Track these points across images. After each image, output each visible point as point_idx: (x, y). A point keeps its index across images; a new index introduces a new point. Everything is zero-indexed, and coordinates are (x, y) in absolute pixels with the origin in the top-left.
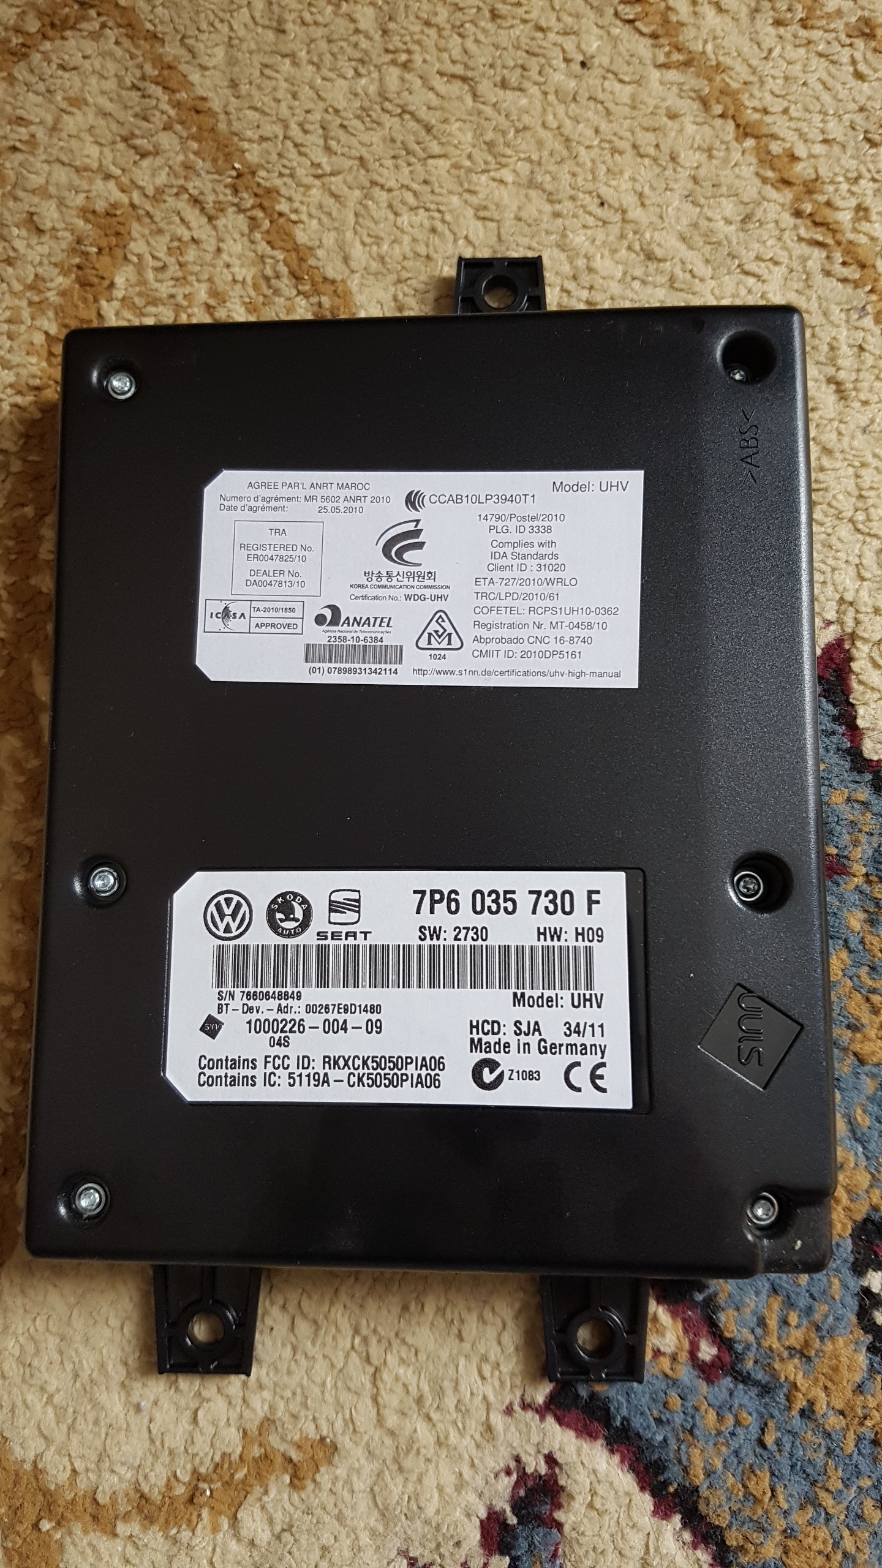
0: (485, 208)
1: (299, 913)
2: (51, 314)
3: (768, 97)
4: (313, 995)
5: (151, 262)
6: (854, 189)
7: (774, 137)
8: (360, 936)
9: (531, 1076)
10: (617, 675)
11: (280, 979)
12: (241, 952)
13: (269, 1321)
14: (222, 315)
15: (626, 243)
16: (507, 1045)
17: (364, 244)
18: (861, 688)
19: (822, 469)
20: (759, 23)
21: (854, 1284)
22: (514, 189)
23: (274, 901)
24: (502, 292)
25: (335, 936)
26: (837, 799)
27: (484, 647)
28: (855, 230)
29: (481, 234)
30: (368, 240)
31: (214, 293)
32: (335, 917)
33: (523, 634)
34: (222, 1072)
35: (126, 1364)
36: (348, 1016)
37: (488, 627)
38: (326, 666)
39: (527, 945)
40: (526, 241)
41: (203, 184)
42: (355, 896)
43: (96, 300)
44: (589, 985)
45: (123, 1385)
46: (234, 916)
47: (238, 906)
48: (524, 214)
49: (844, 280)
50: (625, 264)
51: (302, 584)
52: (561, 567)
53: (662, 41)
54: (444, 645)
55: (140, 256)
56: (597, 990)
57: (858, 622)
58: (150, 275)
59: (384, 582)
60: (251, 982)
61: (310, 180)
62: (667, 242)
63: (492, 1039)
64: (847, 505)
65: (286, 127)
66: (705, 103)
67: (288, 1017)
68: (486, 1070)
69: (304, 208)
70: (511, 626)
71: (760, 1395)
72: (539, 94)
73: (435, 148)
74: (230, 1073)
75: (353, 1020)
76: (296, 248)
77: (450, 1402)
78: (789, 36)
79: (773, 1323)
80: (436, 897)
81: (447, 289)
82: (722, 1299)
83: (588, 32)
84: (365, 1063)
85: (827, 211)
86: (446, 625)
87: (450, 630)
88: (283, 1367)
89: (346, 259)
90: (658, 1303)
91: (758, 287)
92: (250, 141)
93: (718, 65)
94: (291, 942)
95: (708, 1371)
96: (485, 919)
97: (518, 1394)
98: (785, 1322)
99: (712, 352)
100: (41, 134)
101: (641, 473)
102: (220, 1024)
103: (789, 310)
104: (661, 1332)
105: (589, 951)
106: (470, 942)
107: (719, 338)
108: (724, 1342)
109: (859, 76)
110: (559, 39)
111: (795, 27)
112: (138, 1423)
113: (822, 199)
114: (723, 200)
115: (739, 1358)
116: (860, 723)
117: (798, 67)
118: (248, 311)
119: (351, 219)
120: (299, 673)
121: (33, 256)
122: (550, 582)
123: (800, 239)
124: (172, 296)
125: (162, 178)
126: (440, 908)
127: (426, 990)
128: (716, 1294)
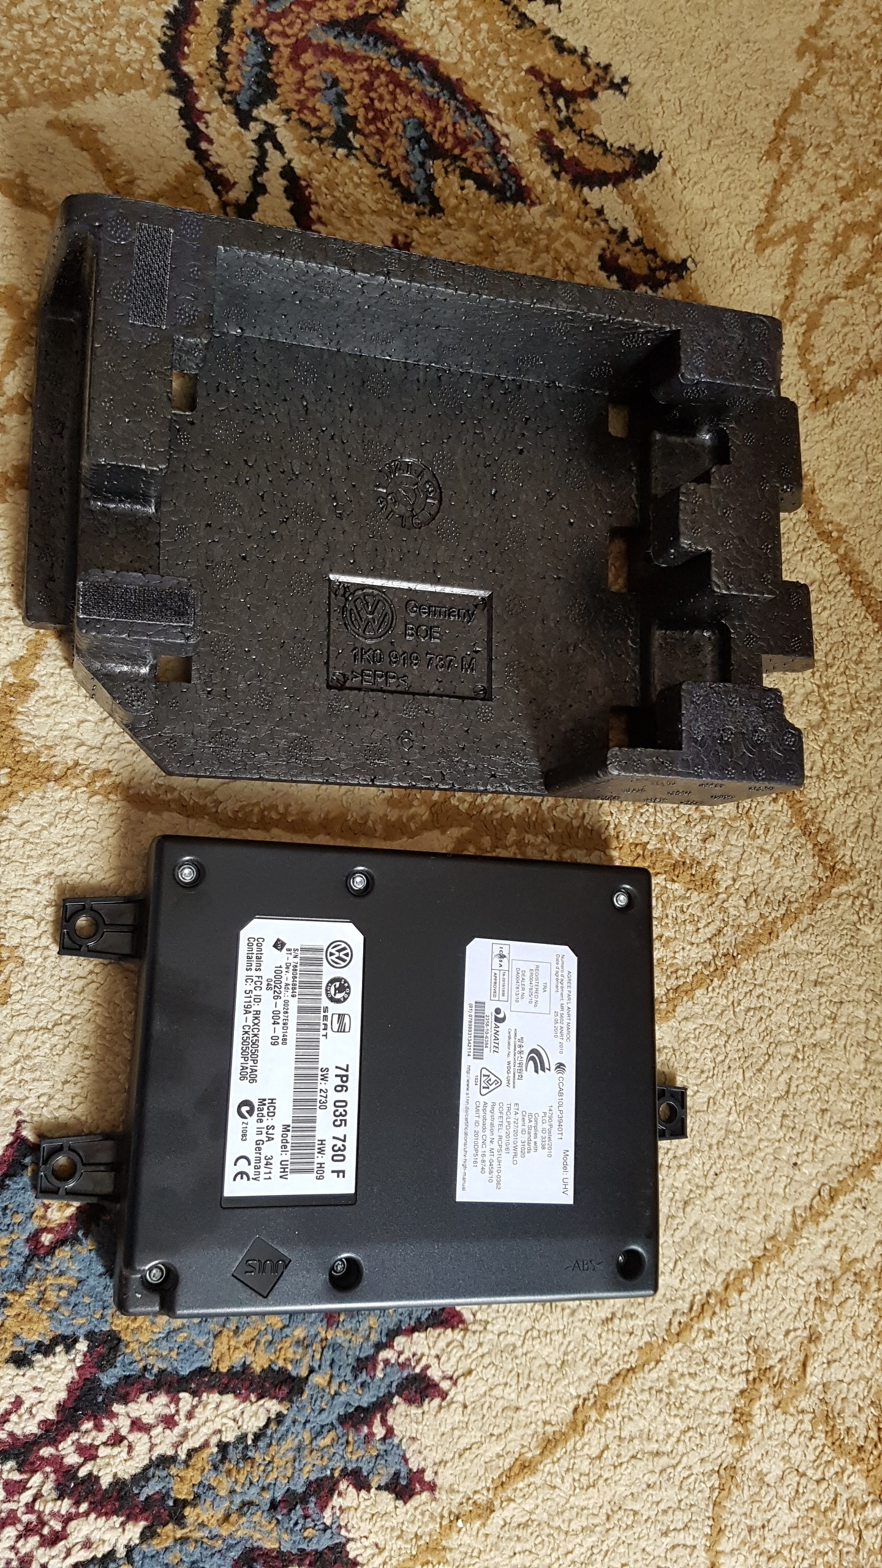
0: (715, 1104)
1: (339, 996)
2: (659, 846)
3: (776, 1277)
4: (294, 1004)
5: (686, 905)
6: (723, 1330)
7: (753, 1280)
8: (324, 1032)
9: (244, 1135)
10: (464, 1189)
11: (304, 985)
12: (318, 962)
13: (85, 963)
14: (656, 944)
15: (694, 1189)
16: (261, 1121)
17: (695, 1029)
18: (436, 1335)
19: (563, 1309)
20: (818, 1271)
21: (81, 1332)
22: (725, 1121)
23: (346, 981)
24: (668, 1113)
25: (325, 1017)
26: (372, 1321)
27: (481, 1108)
28: (699, 1329)
29: (701, 1100)
30: (697, 1032)
31: (668, 940)
32: (336, 1017)
33: (488, 1132)
34: (255, 951)
35: (65, 875)
36: (281, 1025)
37: (492, 1111)
38: (473, 1014)
39: (316, 1133)
40: (696, 1128)
41: (729, 936)
42: (347, 1029)
43: (665, 872)
44: (293, 1171)
45: (51, 873)
46: (338, 958)
47: (344, 961)
48: (711, 1126)
49: (670, 1323)
50: (682, 1188)
51: (517, 1001)
52: (523, 1156)
53: (808, 1211)
54: (483, 1085)
55: (689, 898)
56: (290, 1176)
57: (474, 1332)
58: (679, 904)
59: (518, 1049)
60: (303, 968)
61: (731, 999)
62: (694, 1214)
63: (265, 1112)
64: (541, 1325)
65: (761, 986)
66: (772, 1238)
67: (283, 990)
68: (248, 1108)
69: (715, 994)
70: (492, 1124)
71: (17, 1273)
72: (778, 1138)
73: (748, 1075)
74: (254, 956)
75: (279, 1027)
76: (692, 990)
77: (27, 1076)
78: (810, 1289)
79: (62, 1280)
80: (344, 1078)
81: (670, 1079)
82: (78, 1247)
83: (814, 1168)
84: (256, 1035)
85: (710, 1313)
86: (494, 1086)
87: (491, 1088)
88: (56, 972)
89: (686, 1019)
90: (78, 1208)
91: (667, 1270)
92: (753, 964)
93: (794, 1246)
94: (323, 991)
95: (34, 1238)
96: (331, 1108)
97: (28, 1119)
98: (61, 1289)
99: (634, 1243)
100: (760, 841)
101: (572, 1202)
102: (281, 950)
103: (655, 1288)
104: (60, 1209)
105: (311, 1171)
106: (319, 1098)
107: (642, 1247)
108: (51, 1250)
109: (787, 1333)
110: (810, 1150)
111: (816, 1294)
112: (27, 883)
113: (717, 1309)
114: (717, 1249)
115: (41, 1260)
116: (416, 1334)
117: (793, 1296)
118: (658, 960)
119: (708, 1023)
120: (469, 998)
121: (691, 837)
122: (515, 1148)
123: (694, 1296)
124: (667, 916)
125: (732, 911)
126: (338, 1081)
127: (293, 1072)
128: (81, 1244)
